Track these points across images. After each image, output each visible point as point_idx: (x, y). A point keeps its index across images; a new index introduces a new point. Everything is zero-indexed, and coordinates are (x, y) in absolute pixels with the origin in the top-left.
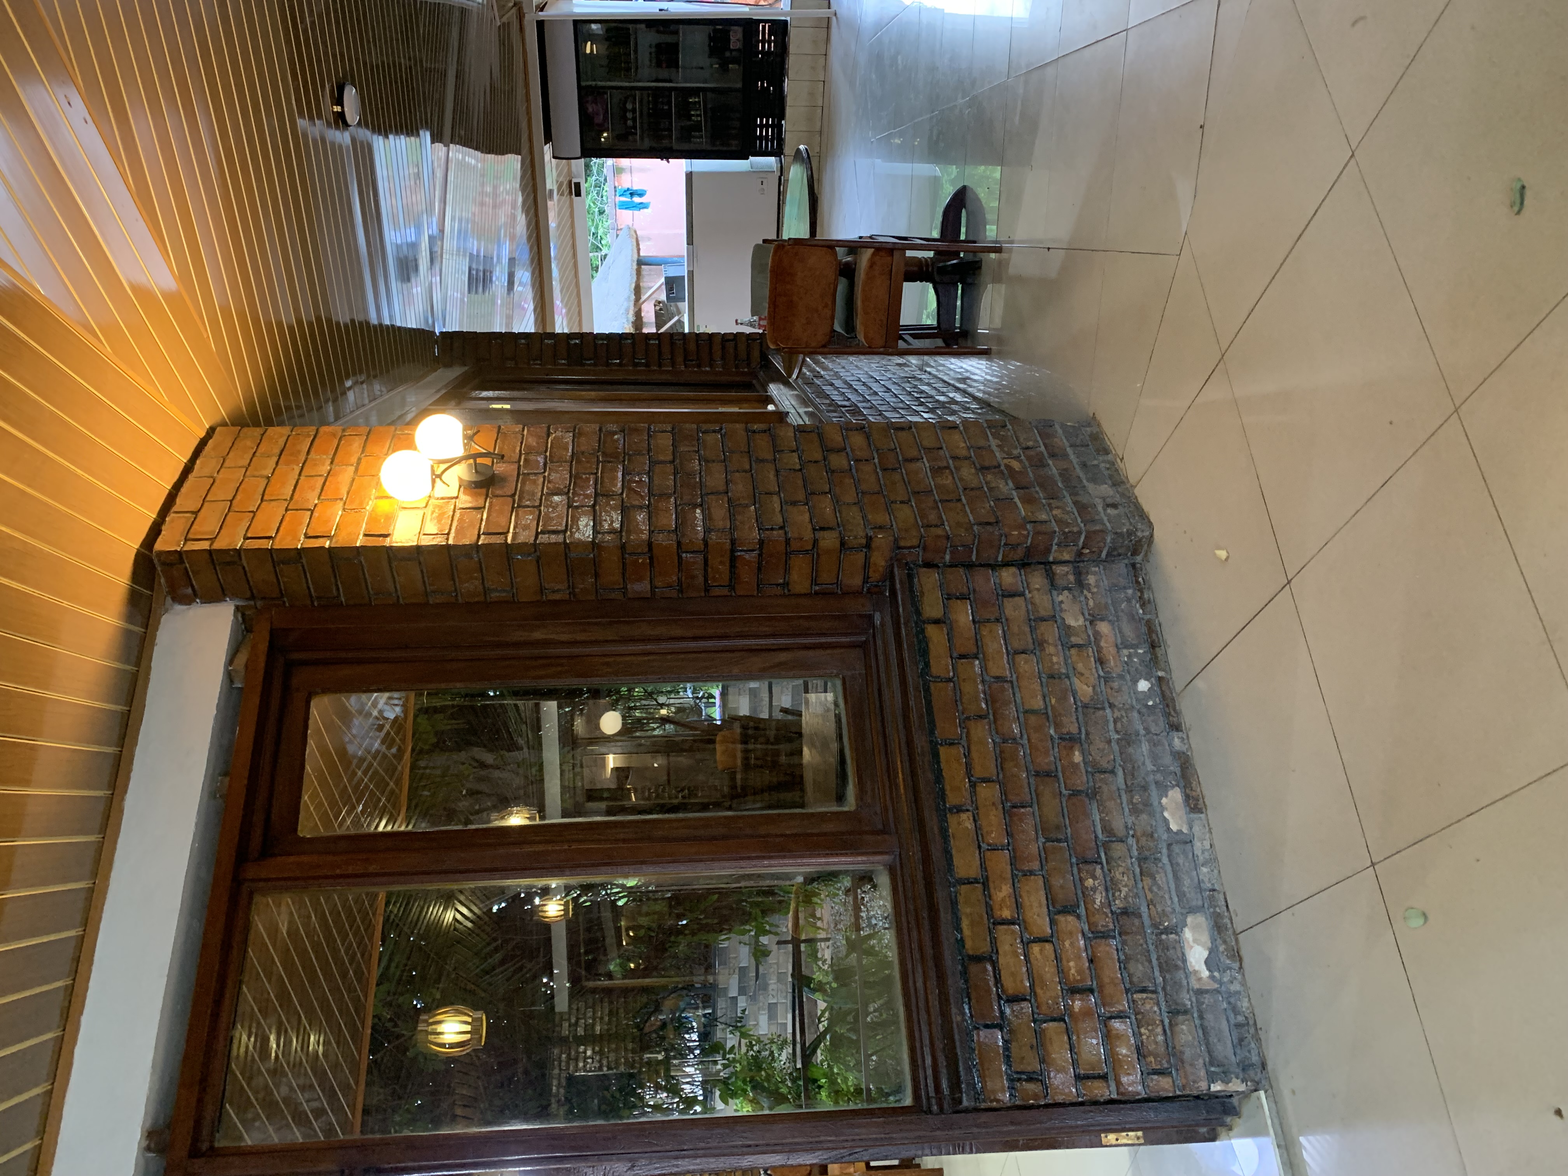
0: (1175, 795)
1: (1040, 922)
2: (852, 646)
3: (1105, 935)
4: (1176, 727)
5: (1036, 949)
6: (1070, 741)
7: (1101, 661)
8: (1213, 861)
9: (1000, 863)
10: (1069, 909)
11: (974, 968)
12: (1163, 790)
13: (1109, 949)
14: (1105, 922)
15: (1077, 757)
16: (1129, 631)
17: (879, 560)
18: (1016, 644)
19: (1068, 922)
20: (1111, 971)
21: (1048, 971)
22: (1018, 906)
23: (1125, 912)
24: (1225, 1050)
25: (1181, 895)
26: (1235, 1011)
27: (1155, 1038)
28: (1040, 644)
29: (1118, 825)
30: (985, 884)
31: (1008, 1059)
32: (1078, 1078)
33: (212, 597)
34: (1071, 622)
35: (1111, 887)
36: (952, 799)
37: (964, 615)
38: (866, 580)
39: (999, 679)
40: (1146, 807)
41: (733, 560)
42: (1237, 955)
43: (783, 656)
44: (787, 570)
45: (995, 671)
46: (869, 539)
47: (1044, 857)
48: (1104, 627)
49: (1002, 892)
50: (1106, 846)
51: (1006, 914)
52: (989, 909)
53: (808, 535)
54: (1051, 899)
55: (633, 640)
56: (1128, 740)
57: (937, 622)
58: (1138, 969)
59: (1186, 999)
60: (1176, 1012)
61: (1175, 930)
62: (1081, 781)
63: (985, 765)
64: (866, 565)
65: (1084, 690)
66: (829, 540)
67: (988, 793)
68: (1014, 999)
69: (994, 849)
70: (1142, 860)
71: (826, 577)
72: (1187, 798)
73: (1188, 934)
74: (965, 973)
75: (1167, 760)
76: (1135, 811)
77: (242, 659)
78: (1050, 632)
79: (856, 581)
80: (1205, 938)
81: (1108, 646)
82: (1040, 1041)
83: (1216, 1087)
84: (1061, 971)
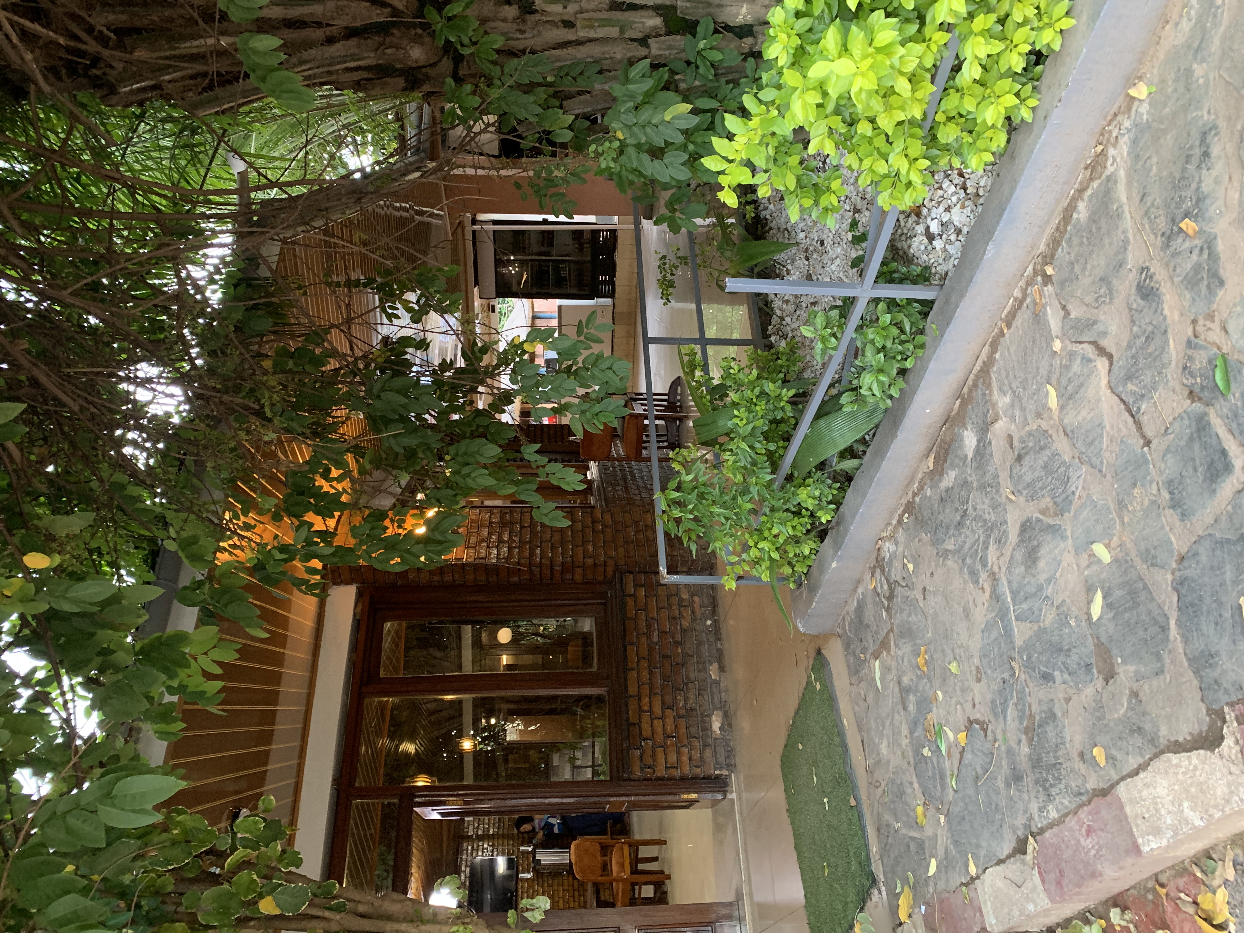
0: (715, 665)
1: (658, 710)
2: (599, 604)
3: (680, 717)
4: (719, 639)
5: (656, 721)
6: (677, 644)
7: (693, 612)
8: (726, 691)
9: (646, 690)
10: (670, 707)
11: (631, 728)
12: (711, 663)
13: (682, 722)
14: (683, 712)
15: (679, 650)
16: (706, 601)
17: (610, 570)
18: (661, 605)
19: (668, 712)
20: (683, 730)
21: (659, 730)
22: (651, 705)
23: (691, 709)
24: (722, 759)
25: (713, 703)
26: (728, 745)
27: (696, 755)
28: (670, 605)
29: (692, 676)
30: (639, 699)
31: (641, 760)
32: (667, 768)
33: (348, 583)
34: (683, 596)
35: (686, 699)
36: (630, 666)
37: (642, 592)
38: (605, 577)
39: (653, 619)
40: (705, 670)
41: (552, 569)
42: (730, 725)
43: (571, 608)
44: (573, 574)
45: (651, 615)
46: (605, 562)
47: (662, 687)
48: (696, 599)
49: (646, 700)
50: (687, 684)
51: (646, 708)
52: (640, 706)
53: (581, 559)
54: (663, 703)
55: (511, 601)
56: (700, 644)
57: (631, 596)
58: (693, 730)
59: (710, 741)
60: (706, 746)
61: (709, 716)
62: (680, 660)
63: (644, 653)
64: (605, 571)
65: (685, 624)
66: (590, 561)
67: (644, 664)
68: (645, 739)
69: (644, 684)
70: (699, 690)
71: (590, 576)
72: (720, 667)
73: (714, 718)
74: (628, 730)
75: (714, 652)
76: (699, 671)
77: (360, 607)
78: (675, 600)
79: (601, 578)
80: (720, 719)
81: (696, 606)
82: (654, 756)
83: (717, 772)
84: (664, 730)
